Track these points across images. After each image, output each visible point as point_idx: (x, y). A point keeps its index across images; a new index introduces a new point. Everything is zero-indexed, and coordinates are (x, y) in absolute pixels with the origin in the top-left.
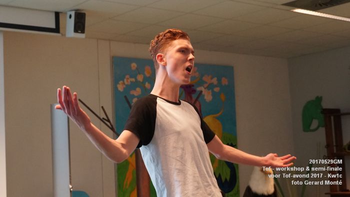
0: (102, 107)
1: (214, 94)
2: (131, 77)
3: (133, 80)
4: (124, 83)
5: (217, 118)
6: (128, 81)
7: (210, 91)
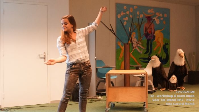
0: (110, 25)
1: (160, 21)
2: (124, 12)
3: (125, 13)
4: (121, 15)
5: (162, 32)
6: (122, 14)
7: (159, 19)
